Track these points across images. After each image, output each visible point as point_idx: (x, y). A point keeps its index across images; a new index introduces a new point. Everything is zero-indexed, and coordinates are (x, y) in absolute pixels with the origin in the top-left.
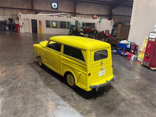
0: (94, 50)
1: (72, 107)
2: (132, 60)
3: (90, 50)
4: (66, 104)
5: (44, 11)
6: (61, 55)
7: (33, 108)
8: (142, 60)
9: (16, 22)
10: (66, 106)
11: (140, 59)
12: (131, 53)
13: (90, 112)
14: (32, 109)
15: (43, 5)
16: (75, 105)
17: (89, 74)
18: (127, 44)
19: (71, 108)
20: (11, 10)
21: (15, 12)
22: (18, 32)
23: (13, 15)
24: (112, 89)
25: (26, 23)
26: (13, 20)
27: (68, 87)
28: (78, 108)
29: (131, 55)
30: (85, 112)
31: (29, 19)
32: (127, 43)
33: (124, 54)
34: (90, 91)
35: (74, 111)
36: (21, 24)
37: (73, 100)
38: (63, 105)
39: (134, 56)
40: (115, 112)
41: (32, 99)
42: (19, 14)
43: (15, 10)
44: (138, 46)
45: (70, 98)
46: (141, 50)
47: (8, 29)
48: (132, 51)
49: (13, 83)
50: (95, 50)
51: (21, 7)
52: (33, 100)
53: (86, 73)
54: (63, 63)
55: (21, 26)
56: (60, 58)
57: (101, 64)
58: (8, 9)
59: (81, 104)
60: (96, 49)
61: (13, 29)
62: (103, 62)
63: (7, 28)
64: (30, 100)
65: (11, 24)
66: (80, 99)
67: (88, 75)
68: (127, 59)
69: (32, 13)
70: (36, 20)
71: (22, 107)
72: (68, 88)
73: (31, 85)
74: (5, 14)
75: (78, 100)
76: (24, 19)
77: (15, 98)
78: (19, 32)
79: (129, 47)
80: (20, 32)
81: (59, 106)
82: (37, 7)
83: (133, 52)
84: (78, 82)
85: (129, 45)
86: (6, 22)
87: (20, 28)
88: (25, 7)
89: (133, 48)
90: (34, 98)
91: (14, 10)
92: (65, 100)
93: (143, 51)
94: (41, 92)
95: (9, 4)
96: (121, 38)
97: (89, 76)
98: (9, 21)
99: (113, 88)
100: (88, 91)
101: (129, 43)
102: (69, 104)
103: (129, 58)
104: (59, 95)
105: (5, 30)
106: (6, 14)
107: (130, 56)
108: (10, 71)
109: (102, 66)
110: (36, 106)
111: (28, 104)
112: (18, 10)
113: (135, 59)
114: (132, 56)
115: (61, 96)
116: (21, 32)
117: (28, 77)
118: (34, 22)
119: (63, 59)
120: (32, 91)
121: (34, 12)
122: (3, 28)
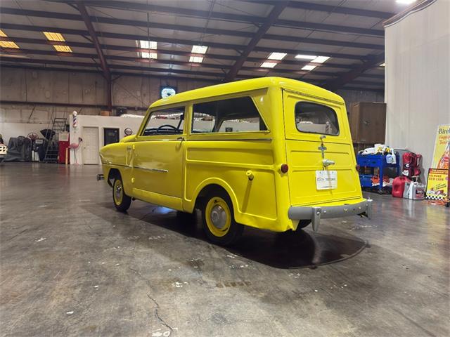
0: (292, 92)
1: (226, 286)
2: (411, 197)
3: (282, 89)
4: (204, 278)
5: (139, 109)
6: (183, 140)
7: (75, 288)
8: (440, 196)
9: (62, 137)
10: (205, 282)
11: (436, 193)
12: (404, 179)
13: (300, 297)
14: (71, 291)
15: (139, 94)
16: (240, 281)
17: (284, 169)
18: (386, 153)
19: (225, 288)
20: (51, 108)
21: (60, 113)
22: (65, 163)
23: (56, 120)
24: (367, 248)
25: (89, 137)
26: (54, 133)
27: (210, 245)
28: (251, 287)
29: (403, 184)
30: (281, 298)
31: (97, 128)
32: (384, 150)
33: (382, 184)
34: (291, 229)
35: (235, 295)
36: (74, 140)
37: (229, 270)
38: (194, 281)
39: (412, 184)
40: (399, 296)
41: (78, 270)
42: (71, 116)
43: (63, 109)
44: (421, 157)
45: (218, 265)
46: (434, 166)
47: (37, 159)
48: (406, 173)
49: (18, 238)
50: (297, 96)
51: (79, 101)
52: (79, 272)
53: (270, 167)
54: (190, 166)
55: (75, 147)
56: (181, 149)
57: (319, 148)
58: (43, 107)
59: (262, 279)
60: (300, 94)
61: (52, 157)
62: (325, 145)
63: (35, 156)
64: (70, 271)
65: (47, 143)
66: (257, 267)
67: (279, 171)
68: (394, 196)
69: (107, 112)
70: (118, 130)
71: (35, 287)
72: (209, 247)
73: (81, 242)
74: (34, 119)
75: (247, 269)
76: (84, 127)
77: (14, 268)
78: (67, 163)
79: (395, 162)
80: (69, 163)
81: (177, 283)
82: (120, 100)
83: (407, 175)
84: (244, 210)
85: (393, 156)
86: (34, 140)
87: (72, 153)
88: (89, 100)
89: (407, 166)
90: (84, 266)
91: (58, 108)
92: (200, 270)
93: (439, 166)
94: (115, 255)
95: (48, 94)
96: (364, 140)
97: (282, 176)
98: (43, 137)
99: (368, 246)
100: (284, 229)
101: (392, 149)
102: (216, 277)
103: (398, 192)
104: (176, 260)
105: (28, 161)
106: (36, 121)
107: (400, 188)
108: (17, 217)
109: (323, 157)
110: (87, 284)
111: (59, 279)
112: (69, 109)
113: (418, 192)
114: (409, 185)
115: (185, 262)
116: (72, 162)
117: (74, 228)
118: (110, 134)
119: (190, 149)
120: (82, 253)
121: (114, 111)
122: (23, 156)
